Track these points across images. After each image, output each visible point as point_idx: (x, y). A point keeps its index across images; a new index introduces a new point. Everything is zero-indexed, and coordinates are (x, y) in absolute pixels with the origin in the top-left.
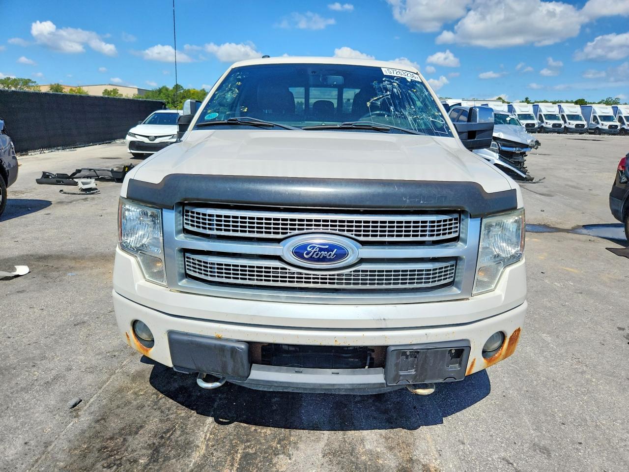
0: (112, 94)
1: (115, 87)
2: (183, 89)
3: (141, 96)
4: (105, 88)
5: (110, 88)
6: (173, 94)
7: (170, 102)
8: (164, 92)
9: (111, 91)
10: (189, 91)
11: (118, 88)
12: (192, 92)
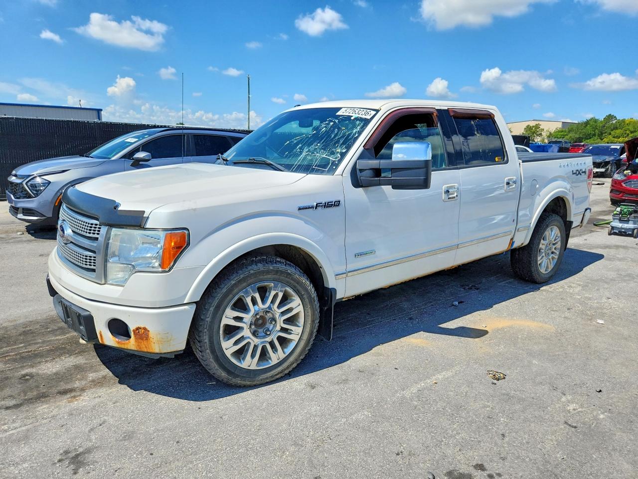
0: (534, 129)
1: (537, 123)
2: (616, 119)
3: (564, 129)
4: (527, 124)
5: (532, 124)
6: (601, 125)
7: (597, 134)
8: (591, 124)
9: (533, 126)
10: (623, 121)
11: (540, 123)
12: (627, 122)
